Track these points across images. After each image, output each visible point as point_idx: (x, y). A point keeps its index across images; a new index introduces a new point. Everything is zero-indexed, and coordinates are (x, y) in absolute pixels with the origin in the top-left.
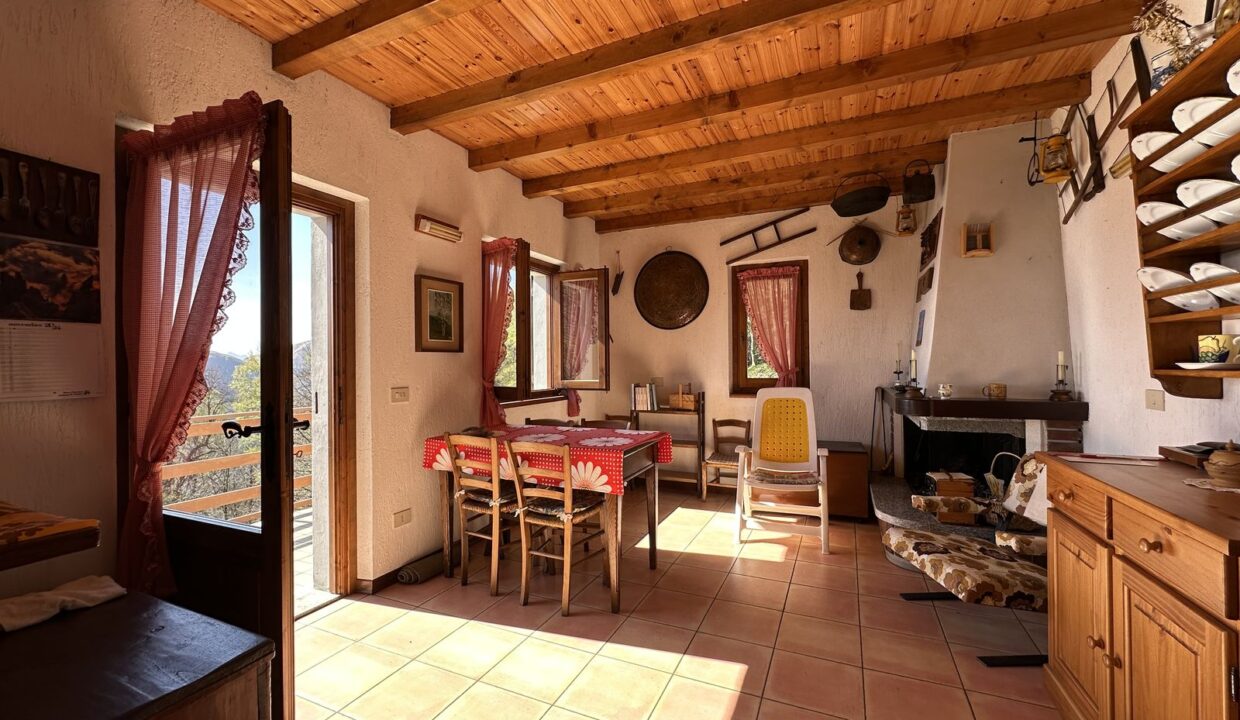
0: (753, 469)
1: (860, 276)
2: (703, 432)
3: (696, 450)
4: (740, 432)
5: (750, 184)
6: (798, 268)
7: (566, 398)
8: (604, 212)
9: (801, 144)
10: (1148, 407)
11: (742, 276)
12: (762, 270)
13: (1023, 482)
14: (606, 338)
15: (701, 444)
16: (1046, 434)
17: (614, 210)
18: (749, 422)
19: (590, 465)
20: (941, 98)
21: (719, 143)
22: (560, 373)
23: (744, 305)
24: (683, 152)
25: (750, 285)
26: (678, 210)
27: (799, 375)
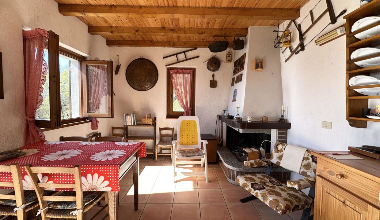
0: (177, 149)
1: (213, 76)
2: (156, 133)
3: (153, 141)
4: (170, 132)
5: (179, 32)
6: (192, 71)
7: (91, 121)
8: (110, 34)
9: (204, 14)
10: (323, 127)
11: (171, 72)
12: (179, 70)
13: (278, 153)
14: (112, 93)
15: (154, 138)
16: (278, 133)
17: (116, 34)
18: (173, 128)
19: (96, 175)
20: (256, 7)
21: (169, 6)
22: (86, 110)
23: (172, 83)
24: (151, 7)
25: (174, 75)
26: (146, 41)
27: (191, 111)
